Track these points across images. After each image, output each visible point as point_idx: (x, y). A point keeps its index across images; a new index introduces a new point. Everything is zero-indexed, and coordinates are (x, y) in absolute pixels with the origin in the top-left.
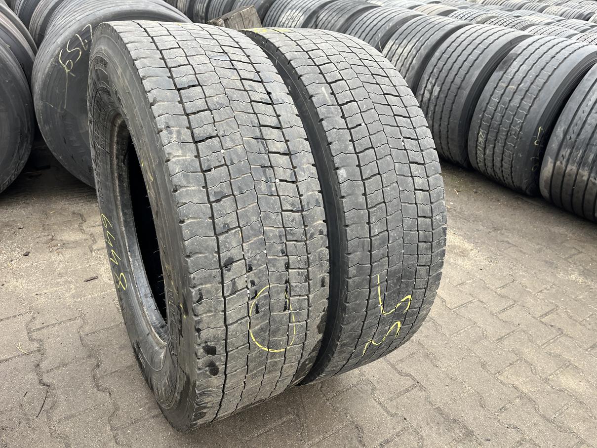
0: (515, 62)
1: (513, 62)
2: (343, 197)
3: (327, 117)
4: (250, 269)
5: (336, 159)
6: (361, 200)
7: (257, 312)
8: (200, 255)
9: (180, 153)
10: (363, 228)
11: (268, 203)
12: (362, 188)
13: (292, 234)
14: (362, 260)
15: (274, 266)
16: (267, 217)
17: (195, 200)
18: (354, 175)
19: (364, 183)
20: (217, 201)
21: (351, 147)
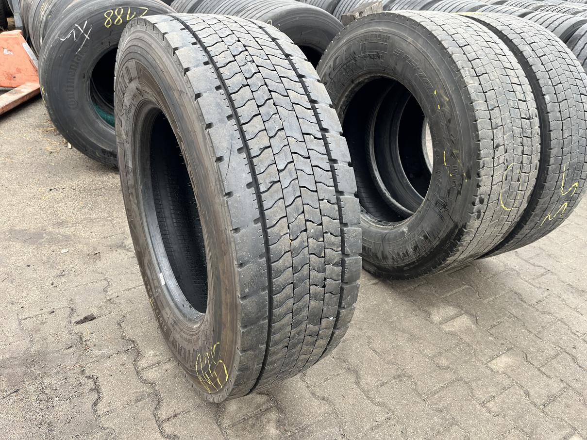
0: (580, 41)
1: (578, 41)
2: (548, 113)
3: (534, 64)
4: (506, 152)
5: (543, 89)
6: (558, 115)
7: (506, 180)
8: (485, 140)
9: (472, 82)
10: (559, 133)
11: (514, 113)
12: (559, 107)
13: (525, 132)
14: (557, 154)
15: (517, 151)
16: (514, 121)
17: (482, 109)
18: (554, 100)
19: (559, 105)
20: (492, 109)
21: (550, 82)
